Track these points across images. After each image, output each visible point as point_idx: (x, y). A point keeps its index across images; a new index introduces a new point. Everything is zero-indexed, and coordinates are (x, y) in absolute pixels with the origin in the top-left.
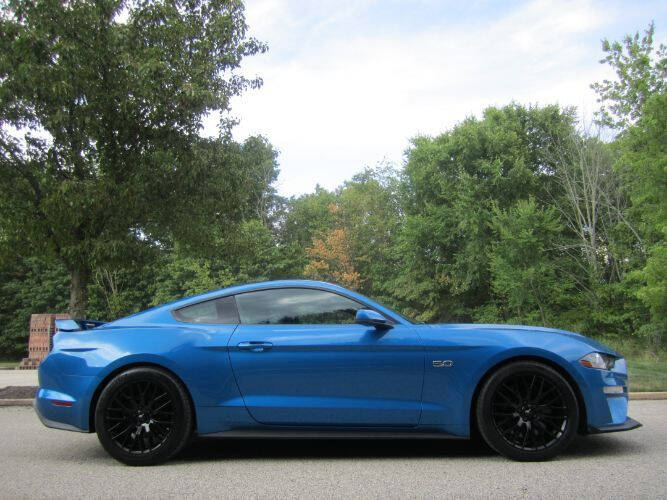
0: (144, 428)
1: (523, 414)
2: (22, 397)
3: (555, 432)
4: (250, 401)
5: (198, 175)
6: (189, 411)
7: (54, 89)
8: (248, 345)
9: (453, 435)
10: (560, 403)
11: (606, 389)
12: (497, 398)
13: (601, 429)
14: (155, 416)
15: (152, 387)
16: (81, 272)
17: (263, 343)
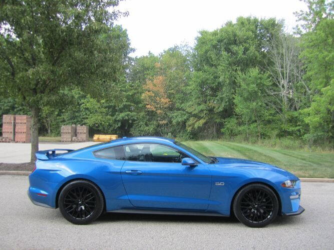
0: (81, 208)
1: (254, 208)
2: (9, 170)
3: (267, 215)
4: (131, 197)
5: (97, 66)
6: (103, 201)
7: (23, 21)
8: (130, 171)
9: (222, 214)
10: (270, 203)
11: (292, 197)
12: (243, 200)
13: (287, 214)
14: (87, 203)
15: (85, 190)
16: (36, 109)
17: (137, 171)
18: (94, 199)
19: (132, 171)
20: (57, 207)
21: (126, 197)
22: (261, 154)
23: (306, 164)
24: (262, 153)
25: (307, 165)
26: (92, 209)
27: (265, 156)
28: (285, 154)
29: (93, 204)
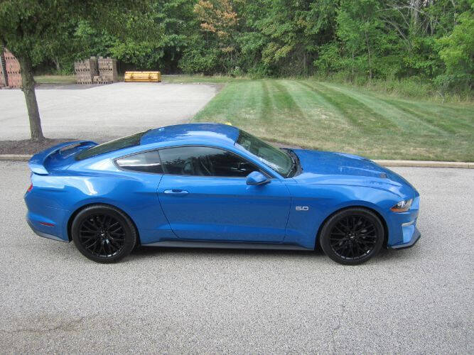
0: (106, 242)
3: (366, 249)
6: (134, 230)
8: (170, 192)
9: (304, 247)
10: (373, 234)
11: (403, 225)
12: (334, 230)
13: (394, 247)
14: (112, 236)
15: (108, 218)
16: (26, 59)
17: (181, 191)
18: (121, 231)
19: (173, 191)
20: (70, 240)
21: (167, 227)
22: (369, 111)
23: (432, 131)
24: (372, 110)
25: (434, 134)
26: (121, 243)
27: (375, 115)
28: (404, 110)
29: (121, 237)
